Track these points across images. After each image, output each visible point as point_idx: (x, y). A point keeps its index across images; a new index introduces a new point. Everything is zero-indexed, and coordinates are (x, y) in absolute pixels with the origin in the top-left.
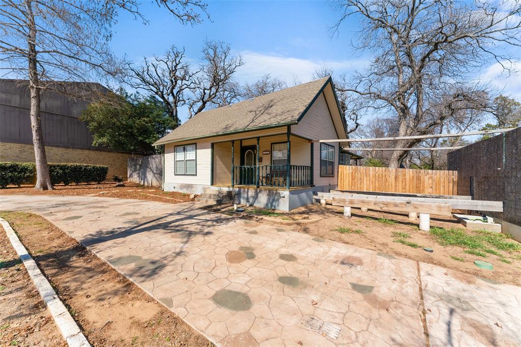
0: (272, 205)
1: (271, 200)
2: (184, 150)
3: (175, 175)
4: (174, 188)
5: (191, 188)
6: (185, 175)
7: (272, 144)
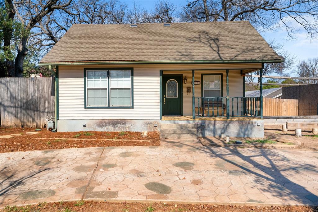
0: (245, 134)
1: (243, 130)
2: (109, 75)
3: (86, 108)
4: (85, 126)
5: (123, 124)
6: (109, 108)
7: (202, 75)
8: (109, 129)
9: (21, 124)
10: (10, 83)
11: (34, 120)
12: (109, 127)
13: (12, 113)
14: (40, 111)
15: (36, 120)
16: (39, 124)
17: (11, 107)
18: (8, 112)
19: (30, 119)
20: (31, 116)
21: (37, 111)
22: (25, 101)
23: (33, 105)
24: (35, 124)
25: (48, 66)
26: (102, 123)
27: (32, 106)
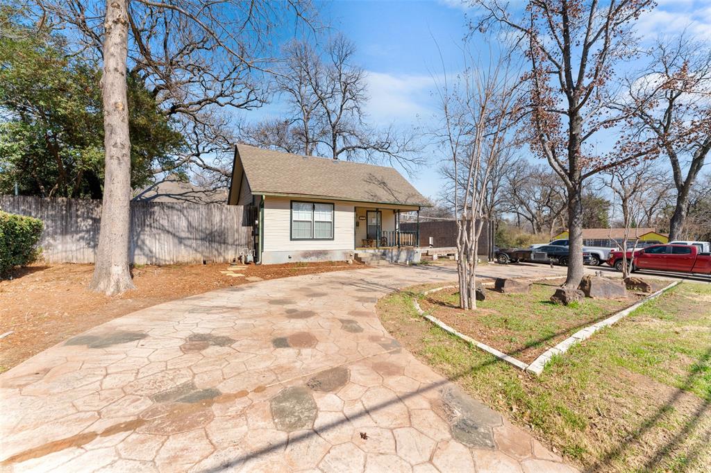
2: (314, 208)
3: (291, 239)
4: (290, 258)
5: (326, 254)
6: (313, 239)
7: (367, 211)
8: (313, 259)
9: (202, 260)
10: (188, 210)
11: (220, 254)
12: (313, 258)
13: (190, 247)
14: (228, 244)
15: (223, 254)
16: (226, 257)
17: (189, 238)
18: (185, 245)
19: (216, 253)
20: (217, 250)
21: (224, 243)
22: (208, 232)
23: (219, 236)
24: (222, 259)
25: (262, 196)
26: (307, 254)
27: (218, 238)
